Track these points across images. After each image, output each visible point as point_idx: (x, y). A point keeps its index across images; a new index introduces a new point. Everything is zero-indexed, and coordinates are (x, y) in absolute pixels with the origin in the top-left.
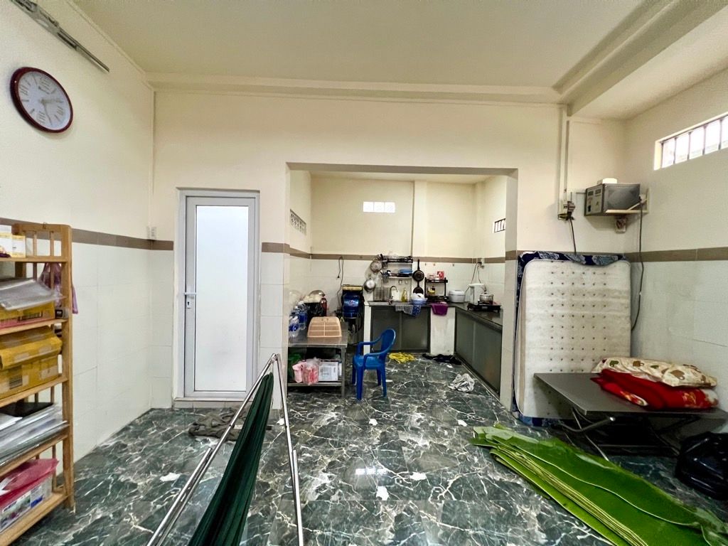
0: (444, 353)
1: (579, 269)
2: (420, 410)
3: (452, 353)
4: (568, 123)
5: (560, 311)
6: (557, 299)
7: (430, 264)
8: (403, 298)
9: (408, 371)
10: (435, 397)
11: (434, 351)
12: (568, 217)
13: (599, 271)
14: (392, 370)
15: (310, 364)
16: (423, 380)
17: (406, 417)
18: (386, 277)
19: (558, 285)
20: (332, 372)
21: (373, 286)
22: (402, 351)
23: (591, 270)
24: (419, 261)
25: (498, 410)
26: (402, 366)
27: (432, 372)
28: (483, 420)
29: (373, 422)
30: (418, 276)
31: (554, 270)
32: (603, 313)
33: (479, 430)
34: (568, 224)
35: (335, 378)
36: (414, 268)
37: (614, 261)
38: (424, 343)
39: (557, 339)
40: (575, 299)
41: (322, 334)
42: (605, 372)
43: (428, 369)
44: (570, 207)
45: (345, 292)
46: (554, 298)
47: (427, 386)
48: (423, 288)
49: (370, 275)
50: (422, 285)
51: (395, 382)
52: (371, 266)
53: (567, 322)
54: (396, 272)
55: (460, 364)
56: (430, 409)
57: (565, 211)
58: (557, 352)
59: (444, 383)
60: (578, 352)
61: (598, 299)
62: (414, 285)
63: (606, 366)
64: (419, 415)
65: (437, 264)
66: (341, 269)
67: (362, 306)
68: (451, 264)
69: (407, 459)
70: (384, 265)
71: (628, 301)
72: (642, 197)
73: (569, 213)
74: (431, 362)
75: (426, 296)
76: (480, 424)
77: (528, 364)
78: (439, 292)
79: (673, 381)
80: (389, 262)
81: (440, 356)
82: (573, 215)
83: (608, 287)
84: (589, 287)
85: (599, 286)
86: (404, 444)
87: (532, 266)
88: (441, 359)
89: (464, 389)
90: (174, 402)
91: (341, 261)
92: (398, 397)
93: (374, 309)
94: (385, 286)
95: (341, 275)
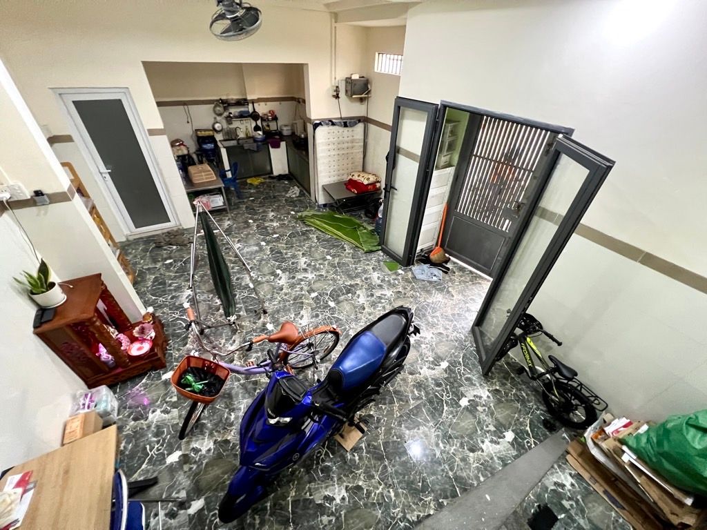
0: (282, 173)
1: (341, 129)
2: (272, 211)
3: (287, 172)
4: (335, 27)
5: (333, 153)
6: (331, 147)
7: (262, 104)
8: (247, 135)
9: (262, 190)
10: (279, 203)
11: (276, 173)
12: (337, 97)
13: (350, 129)
14: (252, 191)
15: (204, 199)
16: (271, 195)
17: (266, 216)
18: (229, 119)
19: (332, 140)
20: (218, 201)
21: (220, 128)
22: (255, 176)
23: (346, 129)
24: (253, 103)
25: (310, 203)
26: (257, 187)
27: (276, 188)
28: (302, 209)
29: (251, 221)
30: (255, 116)
31: (329, 131)
32: (352, 151)
33: (300, 214)
34: (337, 100)
35: (221, 204)
36: (251, 110)
37: (356, 124)
38: (269, 168)
39: (332, 167)
40: (340, 146)
41: (203, 179)
42: (351, 180)
43: (274, 186)
44: (337, 89)
45: (198, 137)
46: (330, 147)
47: (274, 197)
48: (260, 126)
49: (215, 118)
50: (259, 123)
51: (256, 198)
52: (214, 110)
53: (336, 158)
54: (237, 114)
55: (292, 179)
56: (277, 210)
57: (335, 94)
58: (333, 173)
59: (283, 194)
60: (341, 172)
61: (350, 145)
62: (254, 125)
63: (350, 177)
64: (273, 214)
65: (268, 103)
66: (188, 114)
67: (217, 146)
68: (278, 103)
69: (270, 232)
70: (225, 108)
71: (362, 144)
72: (369, 87)
73: (338, 94)
74: (275, 180)
75: (264, 133)
76: (301, 211)
77: (319, 181)
78: (273, 126)
79: (366, 182)
80: (229, 105)
81: (280, 175)
82: (340, 96)
83: (354, 138)
84: (346, 139)
85: (350, 138)
86: (268, 226)
87: (319, 129)
88: (281, 177)
89: (294, 196)
90: (127, 236)
91: (186, 107)
92: (259, 207)
93: (228, 149)
94: (231, 126)
95: (190, 121)
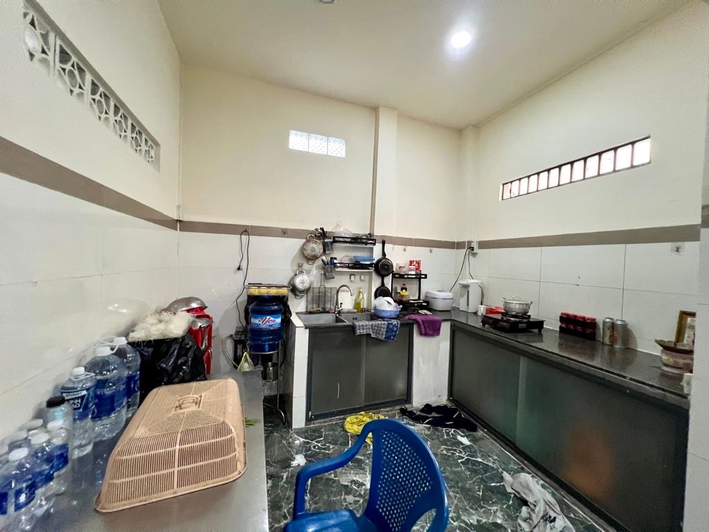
0: (433, 401)
3: (445, 398)
7: (399, 248)
8: (358, 305)
18: (329, 268)
21: (307, 285)
22: (365, 409)
24: (384, 243)
30: (383, 268)
36: (377, 255)
45: (251, 299)
48: (390, 288)
49: (300, 266)
50: (388, 281)
52: (303, 249)
54: (346, 261)
62: (376, 283)
65: (409, 248)
66: (245, 252)
68: (428, 249)
70: (326, 247)
80: (335, 241)
81: (427, 408)
91: (244, 237)
93: (312, 331)
94: (329, 285)
95: (244, 265)
